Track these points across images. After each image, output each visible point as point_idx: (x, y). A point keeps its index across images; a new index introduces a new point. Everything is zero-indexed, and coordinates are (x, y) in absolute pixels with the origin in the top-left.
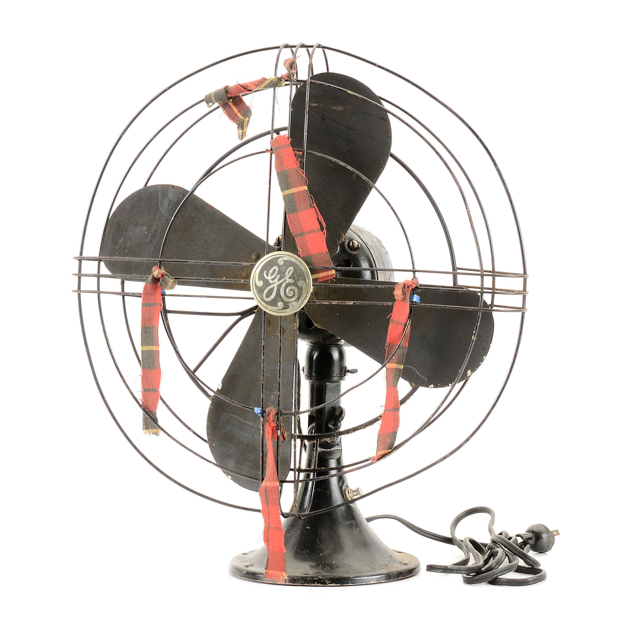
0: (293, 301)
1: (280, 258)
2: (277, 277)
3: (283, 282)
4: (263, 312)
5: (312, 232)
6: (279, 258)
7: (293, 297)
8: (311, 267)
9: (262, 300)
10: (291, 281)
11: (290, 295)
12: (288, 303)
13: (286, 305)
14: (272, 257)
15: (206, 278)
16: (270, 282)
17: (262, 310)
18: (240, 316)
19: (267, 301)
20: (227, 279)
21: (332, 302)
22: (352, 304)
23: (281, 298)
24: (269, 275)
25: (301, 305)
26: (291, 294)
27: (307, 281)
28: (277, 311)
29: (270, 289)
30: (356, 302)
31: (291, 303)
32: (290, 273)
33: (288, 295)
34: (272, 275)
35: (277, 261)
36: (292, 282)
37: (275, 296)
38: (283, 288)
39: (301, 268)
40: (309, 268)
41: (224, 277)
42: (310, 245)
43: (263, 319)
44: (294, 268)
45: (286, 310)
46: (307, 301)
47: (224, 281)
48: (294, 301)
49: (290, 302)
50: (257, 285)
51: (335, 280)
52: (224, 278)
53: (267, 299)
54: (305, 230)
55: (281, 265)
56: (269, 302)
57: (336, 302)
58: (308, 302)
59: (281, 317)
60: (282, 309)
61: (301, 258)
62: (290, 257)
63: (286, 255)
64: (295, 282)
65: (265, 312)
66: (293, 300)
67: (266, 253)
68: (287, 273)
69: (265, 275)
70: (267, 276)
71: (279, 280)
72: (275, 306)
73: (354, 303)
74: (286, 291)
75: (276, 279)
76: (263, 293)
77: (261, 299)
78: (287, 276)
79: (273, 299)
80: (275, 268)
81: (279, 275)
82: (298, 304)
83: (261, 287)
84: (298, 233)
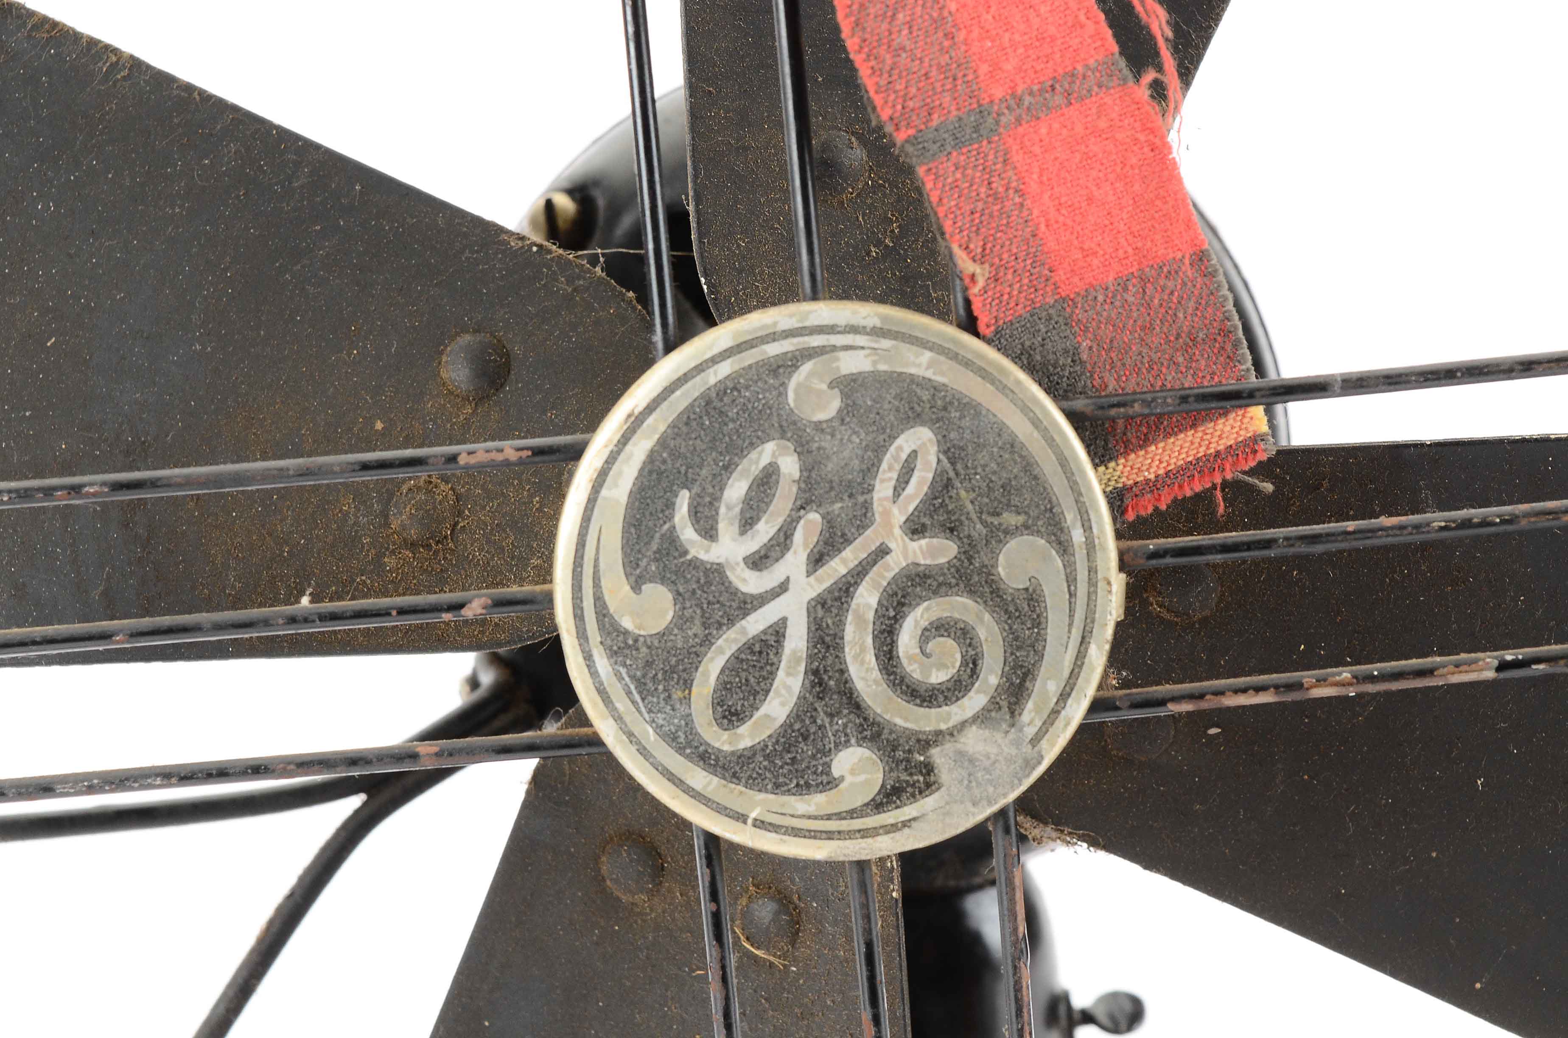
0: (963, 725)
1: (807, 367)
2: (798, 536)
3: (860, 573)
4: (698, 844)
5: (1059, 99)
6: (791, 362)
7: (967, 689)
8: (1079, 404)
9: (680, 750)
10: (931, 552)
11: (938, 677)
12: (926, 742)
13: (910, 767)
14: (725, 369)
15: (147, 622)
16: (744, 588)
17: (686, 825)
18: (355, 802)
19: (726, 748)
20: (328, 606)
21: (1307, 677)
22: (1490, 674)
23: (855, 705)
24: (726, 527)
25: (1044, 744)
26: (942, 666)
27: (1078, 536)
28: (833, 825)
29: (749, 647)
30: (1520, 654)
31: (949, 747)
32: (911, 489)
33: (917, 675)
34: (747, 523)
35: (782, 394)
36: (943, 560)
37: (802, 698)
38: (860, 620)
39: (1001, 429)
40: (1073, 417)
41: (302, 593)
42: (1053, 213)
43: (705, 908)
44: (943, 440)
45: (908, 811)
46: (1085, 704)
47: (306, 620)
48: (981, 718)
49: (939, 733)
50: (627, 623)
51: (1268, 487)
52: (305, 601)
53: (725, 735)
54: (998, 93)
55: (818, 426)
56: (745, 758)
57: (1345, 674)
58: (1097, 706)
59: (862, 866)
60: (877, 805)
61: (989, 342)
62: (886, 343)
63: (853, 329)
64: (968, 552)
65: (712, 841)
66: (969, 714)
67: (658, 337)
68: (883, 489)
69: (688, 534)
70: (709, 533)
71: (817, 560)
72: (804, 788)
73: (1503, 666)
74: (893, 644)
75: (789, 556)
76: (688, 685)
77: (671, 738)
78: (887, 513)
79: (787, 726)
80: (765, 460)
81: (814, 517)
82: (1017, 743)
83: (662, 635)
84: (936, 121)
